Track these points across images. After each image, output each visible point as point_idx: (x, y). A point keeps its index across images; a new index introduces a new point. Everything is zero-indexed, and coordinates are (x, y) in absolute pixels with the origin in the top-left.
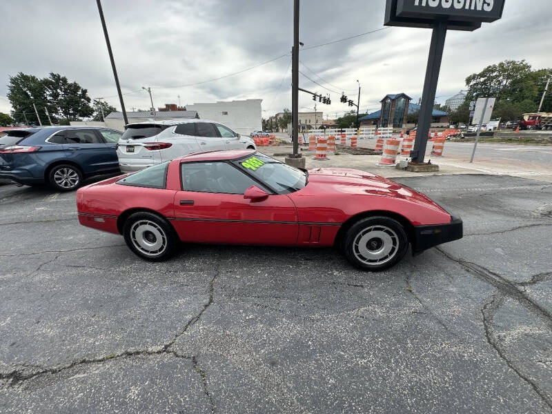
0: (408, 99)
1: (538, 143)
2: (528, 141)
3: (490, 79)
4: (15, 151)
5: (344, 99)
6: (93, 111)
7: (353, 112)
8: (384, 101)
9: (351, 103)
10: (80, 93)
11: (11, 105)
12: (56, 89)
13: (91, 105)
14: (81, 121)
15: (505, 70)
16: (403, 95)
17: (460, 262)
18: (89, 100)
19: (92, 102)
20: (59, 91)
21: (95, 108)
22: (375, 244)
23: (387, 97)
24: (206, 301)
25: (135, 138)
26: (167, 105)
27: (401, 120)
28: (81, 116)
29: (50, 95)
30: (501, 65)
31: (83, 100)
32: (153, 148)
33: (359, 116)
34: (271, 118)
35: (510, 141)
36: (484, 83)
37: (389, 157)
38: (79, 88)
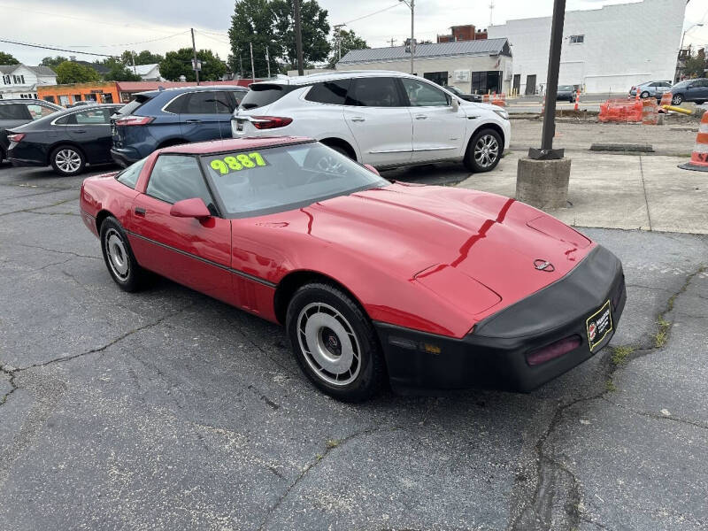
4: (130, 123)
6: (328, 49)
10: (316, 18)
11: (231, 46)
12: (285, 15)
13: (329, 38)
14: (312, 67)
18: (326, 29)
19: (332, 32)
20: (289, 17)
21: (333, 44)
26: (454, 29)
28: (311, 59)
29: (277, 26)
31: (319, 30)
38: (317, 8)
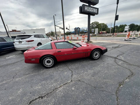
0: (80, 28)
1: (104, 36)
2: (102, 36)
3: (93, 25)
5: (67, 28)
7: (68, 31)
8: (75, 29)
9: (68, 29)
15: (95, 23)
16: (79, 28)
17: (107, 56)
22: (96, 54)
23: (75, 28)
24: (71, 72)
25: (22, 39)
27: (79, 33)
30: (95, 22)
32: (29, 42)
33: (70, 32)
34: (48, 33)
35: (99, 36)
36: (92, 26)
37: (83, 40)
